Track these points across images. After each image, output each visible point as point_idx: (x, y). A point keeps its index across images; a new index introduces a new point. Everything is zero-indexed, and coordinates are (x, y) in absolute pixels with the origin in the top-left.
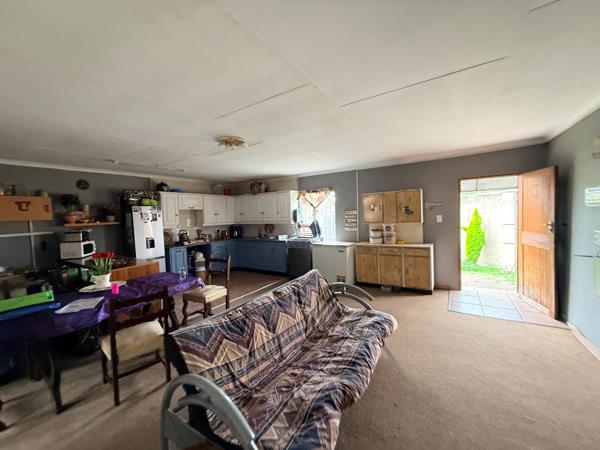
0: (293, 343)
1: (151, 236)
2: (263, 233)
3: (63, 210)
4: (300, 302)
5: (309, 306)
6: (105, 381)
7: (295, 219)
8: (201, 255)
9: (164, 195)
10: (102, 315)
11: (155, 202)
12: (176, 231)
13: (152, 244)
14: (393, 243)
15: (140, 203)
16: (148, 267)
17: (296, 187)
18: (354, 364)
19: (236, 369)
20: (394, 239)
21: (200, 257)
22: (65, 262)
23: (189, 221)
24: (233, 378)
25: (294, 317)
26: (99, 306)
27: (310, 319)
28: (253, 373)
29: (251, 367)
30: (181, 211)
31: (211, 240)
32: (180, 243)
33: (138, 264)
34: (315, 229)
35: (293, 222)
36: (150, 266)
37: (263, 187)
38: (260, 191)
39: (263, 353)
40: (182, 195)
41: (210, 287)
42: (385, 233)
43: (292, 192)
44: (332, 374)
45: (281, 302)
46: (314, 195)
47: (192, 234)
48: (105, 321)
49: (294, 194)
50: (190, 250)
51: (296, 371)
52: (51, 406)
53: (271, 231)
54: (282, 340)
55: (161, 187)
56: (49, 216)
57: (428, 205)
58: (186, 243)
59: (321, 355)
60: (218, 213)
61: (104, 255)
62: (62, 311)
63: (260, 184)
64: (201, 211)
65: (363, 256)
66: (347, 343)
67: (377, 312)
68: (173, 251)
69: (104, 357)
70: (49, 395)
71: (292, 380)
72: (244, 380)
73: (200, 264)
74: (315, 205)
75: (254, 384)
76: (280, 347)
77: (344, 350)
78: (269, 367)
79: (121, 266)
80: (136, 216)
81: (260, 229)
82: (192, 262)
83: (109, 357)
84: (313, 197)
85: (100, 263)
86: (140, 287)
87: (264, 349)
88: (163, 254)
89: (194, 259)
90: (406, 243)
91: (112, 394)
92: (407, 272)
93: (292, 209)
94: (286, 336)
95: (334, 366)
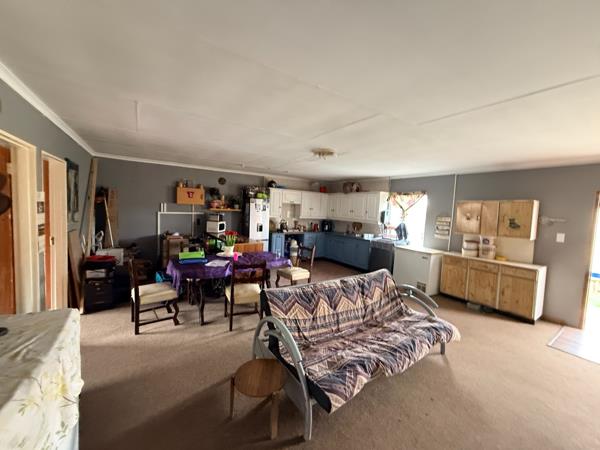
0: (350, 323)
1: (261, 223)
2: (351, 229)
3: (210, 198)
4: (363, 293)
5: (371, 299)
6: (226, 316)
7: (382, 220)
8: (296, 242)
9: (273, 191)
10: (228, 272)
11: (265, 196)
12: (279, 221)
13: (261, 229)
14: (490, 258)
15: (256, 197)
16: (256, 246)
17: (388, 188)
18: (395, 350)
19: (302, 325)
20: (492, 254)
21: (294, 244)
22: (208, 234)
23: (289, 213)
24: (299, 330)
25: (355, 303)
26: (227, 266)
27: (369, 310)
28: (313, 332)
29: (313, 328)
30: (283, 204)
31: (305, 231)
32: (280, 231)
33: (250, 243)
34: (402, 232)
35: (380, 223)
36: (258, 245)
37: (355, 187)
38: (351, 191)
39: (323, 322)
40: (285, 191)
41: (297, 268)
42: (481, 246)
43: (382, 193)
44: (374, 351)
45: (346, 290)
46: (405, 197)
47: (290, 224)
48: (229, 276)
49: (384, 195)
50: (287, 237)
51: (347, 342)
52: (198, 320)
53: (358, 229)
54: (341, 317)
55: (271, 184)
56: (202, 203)
57: (545, 220)
58: (285, 231)
59: (370, 337)
60: (313, 208)
61: (231, 233)
62: (208, 264)
63: (353, 184)
64: (299, 205)
65: (451, 267)
66: (396, 335)
67: (439, 320)
68: (274, 236)
69: (226, 299)
70: (198, 314)
71: (340, 346)
72: (306, 334)
73: (294, 250)
74: (405, 208)
75: (313, 340)
76: (338, 323)
77: (391, 339)
78: (326, 333)
79: (240, 242)
80: (252, 205)
81: (348, 226)
82: (288, 247)
83: (229, 299)
84: (404, 200)
85: (229, 238)
86: (250, 259)
87: (325, 319)
88: (268, 238)
89: (289, 244)
90: (508, 260)
91: (229, 324)
92: (503, 293)
93: (381, 210)
94: (345, 316)
95: (378, 347)
